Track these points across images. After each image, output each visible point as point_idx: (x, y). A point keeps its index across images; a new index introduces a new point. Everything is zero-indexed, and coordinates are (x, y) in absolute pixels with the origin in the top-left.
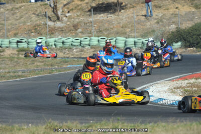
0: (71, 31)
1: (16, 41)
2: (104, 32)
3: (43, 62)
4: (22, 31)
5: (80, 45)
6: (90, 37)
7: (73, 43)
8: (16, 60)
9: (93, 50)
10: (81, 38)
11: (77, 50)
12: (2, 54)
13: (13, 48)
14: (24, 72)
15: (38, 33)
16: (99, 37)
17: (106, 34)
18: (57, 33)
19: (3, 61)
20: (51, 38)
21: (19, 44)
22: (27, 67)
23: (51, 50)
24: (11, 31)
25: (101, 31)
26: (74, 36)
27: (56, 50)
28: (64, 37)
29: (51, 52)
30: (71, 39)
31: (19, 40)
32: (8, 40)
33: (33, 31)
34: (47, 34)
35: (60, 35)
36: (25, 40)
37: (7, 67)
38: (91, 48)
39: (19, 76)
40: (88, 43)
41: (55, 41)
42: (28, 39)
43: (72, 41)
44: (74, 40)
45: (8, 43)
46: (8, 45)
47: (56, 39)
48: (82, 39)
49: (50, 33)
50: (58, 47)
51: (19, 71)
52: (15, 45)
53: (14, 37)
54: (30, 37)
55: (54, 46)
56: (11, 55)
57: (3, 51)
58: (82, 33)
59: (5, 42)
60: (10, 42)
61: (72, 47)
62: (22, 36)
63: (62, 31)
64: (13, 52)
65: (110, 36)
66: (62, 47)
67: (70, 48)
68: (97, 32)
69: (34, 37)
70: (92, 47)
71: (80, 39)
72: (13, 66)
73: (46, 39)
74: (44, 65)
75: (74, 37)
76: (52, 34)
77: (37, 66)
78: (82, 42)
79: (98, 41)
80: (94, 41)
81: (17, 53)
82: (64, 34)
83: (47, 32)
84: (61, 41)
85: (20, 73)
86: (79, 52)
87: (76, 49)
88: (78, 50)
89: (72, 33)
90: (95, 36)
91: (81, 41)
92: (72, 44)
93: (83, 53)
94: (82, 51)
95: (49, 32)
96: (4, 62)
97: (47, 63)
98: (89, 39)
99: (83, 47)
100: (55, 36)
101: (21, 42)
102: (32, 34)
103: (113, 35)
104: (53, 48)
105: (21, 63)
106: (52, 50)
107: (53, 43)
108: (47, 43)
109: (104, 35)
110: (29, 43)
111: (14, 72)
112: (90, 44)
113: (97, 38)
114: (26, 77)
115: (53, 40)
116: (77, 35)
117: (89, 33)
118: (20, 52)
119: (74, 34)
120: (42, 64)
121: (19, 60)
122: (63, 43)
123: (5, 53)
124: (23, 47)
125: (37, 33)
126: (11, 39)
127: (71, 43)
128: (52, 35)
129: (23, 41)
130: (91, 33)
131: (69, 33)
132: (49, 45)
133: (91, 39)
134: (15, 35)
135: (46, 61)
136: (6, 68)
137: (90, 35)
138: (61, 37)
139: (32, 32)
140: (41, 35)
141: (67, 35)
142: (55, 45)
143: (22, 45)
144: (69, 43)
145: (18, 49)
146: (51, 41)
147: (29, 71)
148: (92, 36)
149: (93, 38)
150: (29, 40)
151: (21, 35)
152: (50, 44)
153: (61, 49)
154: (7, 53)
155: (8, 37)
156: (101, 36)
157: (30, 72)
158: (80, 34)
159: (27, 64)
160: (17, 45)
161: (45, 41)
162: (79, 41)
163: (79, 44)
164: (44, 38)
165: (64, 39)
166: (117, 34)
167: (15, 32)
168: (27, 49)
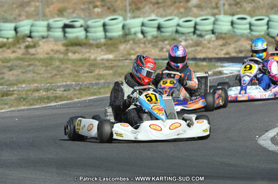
0: (177, 4)
1: (61, 24)
2: (245, 5)
3: (111, 68)
4: (75, 4)
5: (194, 33)
6: (214, 15)
7: (179, 28)
8: (57, 63)
9: (221, 42)
10: (196, 17)
11: (187, 42)
12: (32, 51)
13: (56, 40)
14: (67, 88)
15: (109, 8)
16: (233, 15)
17: (248, 9)
18: (147, 8)
19: (29, 65)
20: (134, 18)
21: (68, 30)
22: (76, 79)
23: (134, 43)
24: (52, 4)
25: (238, 3)
26: (182, 13)
27: (144, 43)
28: (161, 16)
29: (134, 46)
30: (176, 21)
31: (67, 22)
32: (45, 23)
33: (98, 3)
34: (126, 11)
35: (153, 11)
36: (81, 22)
37: (38, 77)
38: (217, 38)
39: (56, 98)
40: (210, 27)
41: (143, 25)
42: (86, 21)
43: (178, 25)
44: (181, 22)
45: (45, 29)
46: (45, 34)
47: (145, 20)
48: (198, 20)
49: (134, 7)
50: (149, 37)
51: (59, 87)
52: (59, 33)
53: (59, 16)
54: (90, 16)
55: (140, 36)
56: (52, 53)
57: (34, 46)
58: (199, 6)
59: (40, 27)
60: (49, 28)
61: (177, 36)
62: (75, 15)
63: (158, 3)
64: (56, 48)
65: (257, 12)
66: (156, 37)
67: (174, 39)
68: (230, 5)
69: (99, 16)
70: (220, 36)
71: (194, 20)
72: (50, 75)
73: (125, 19)
74: (114, 74)
75: (181, 15)
76: (138, 9)
77: (100, 76)
78: (198, 27)
79: (232, 23)
80: (224, 24)
81: (62, 49)
82: (161, 9)
83: (125, 6)
84: (155, 23)
85: (59, 92)
86: (192, 46)
87: (186, 40)
88: (191, 42)
89: (178, 8)
90: (225, 14)
91: (196, 24)
92: (177, 32)
93: (199, 48)
94: (197, 44)
95: (130, 5)
96: (31, 68)
97: (120, 70)
98: (212, 19)
99: (200, 36)
100: (144, 13)
101: (72, 27)
102: (97, 10)
103: (264, 11)
104: (139, 40)
105: (67, 71)
106: (136, 42)
107: (139, 29)
108: (126, 28)
109: (244, 12)
110: (89, 29)
111: (47, 90)
112: (215, 31)
113: (230, 18)
114: (71, 99)
115: (138, 21)
116: (188, 11)
117: (214, 8)
118: (70, 48)
119: (182, 10)
120: (111, 72)
121: (63, 63)
122: (159, 28)
123: (39, 50)
124: (77, 38)
125: (106, 8)
126: (51, 21)
127: (174, 29)
128: (138, 13)
129: (77, 24)
130: (217, 7)
131: (172, 8)
132: (129, 34)
133: (216, 20)
134: (61, 12)
135: (118, 66)
136: (34, 81)
137: (216, 11)
138: (157, 15)
139: (96, 7)
140: (114, 11)
141: (169, 11)
142: (143, 33)
143: (74, 34)
144: (170, 29)
145: (65, 42)
146: (135, 24)
147: (77, 88)
148: (220, 14)
149: (221, 17)
150: (90, 23)
151: (74, 12)
152: (133, 30)
153: (155, 41)
154: (44, 49)
155: (45, 17)
156: (238, 14)
157: (80, 89)
158: (195, 10)
159: (78, 72)
160: (65, 32)
161: (120, 26)
162: (192, 24)
163: (192, 30)
164: (121, 18)
165: (161, 21)
166: (272, 8)
167: (61, 5)
168: (85, 41)
